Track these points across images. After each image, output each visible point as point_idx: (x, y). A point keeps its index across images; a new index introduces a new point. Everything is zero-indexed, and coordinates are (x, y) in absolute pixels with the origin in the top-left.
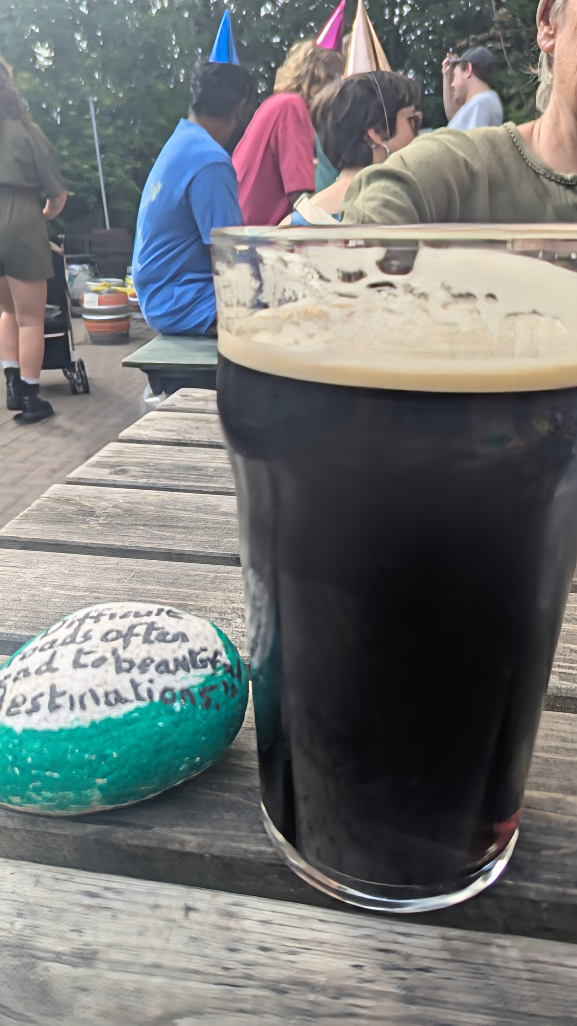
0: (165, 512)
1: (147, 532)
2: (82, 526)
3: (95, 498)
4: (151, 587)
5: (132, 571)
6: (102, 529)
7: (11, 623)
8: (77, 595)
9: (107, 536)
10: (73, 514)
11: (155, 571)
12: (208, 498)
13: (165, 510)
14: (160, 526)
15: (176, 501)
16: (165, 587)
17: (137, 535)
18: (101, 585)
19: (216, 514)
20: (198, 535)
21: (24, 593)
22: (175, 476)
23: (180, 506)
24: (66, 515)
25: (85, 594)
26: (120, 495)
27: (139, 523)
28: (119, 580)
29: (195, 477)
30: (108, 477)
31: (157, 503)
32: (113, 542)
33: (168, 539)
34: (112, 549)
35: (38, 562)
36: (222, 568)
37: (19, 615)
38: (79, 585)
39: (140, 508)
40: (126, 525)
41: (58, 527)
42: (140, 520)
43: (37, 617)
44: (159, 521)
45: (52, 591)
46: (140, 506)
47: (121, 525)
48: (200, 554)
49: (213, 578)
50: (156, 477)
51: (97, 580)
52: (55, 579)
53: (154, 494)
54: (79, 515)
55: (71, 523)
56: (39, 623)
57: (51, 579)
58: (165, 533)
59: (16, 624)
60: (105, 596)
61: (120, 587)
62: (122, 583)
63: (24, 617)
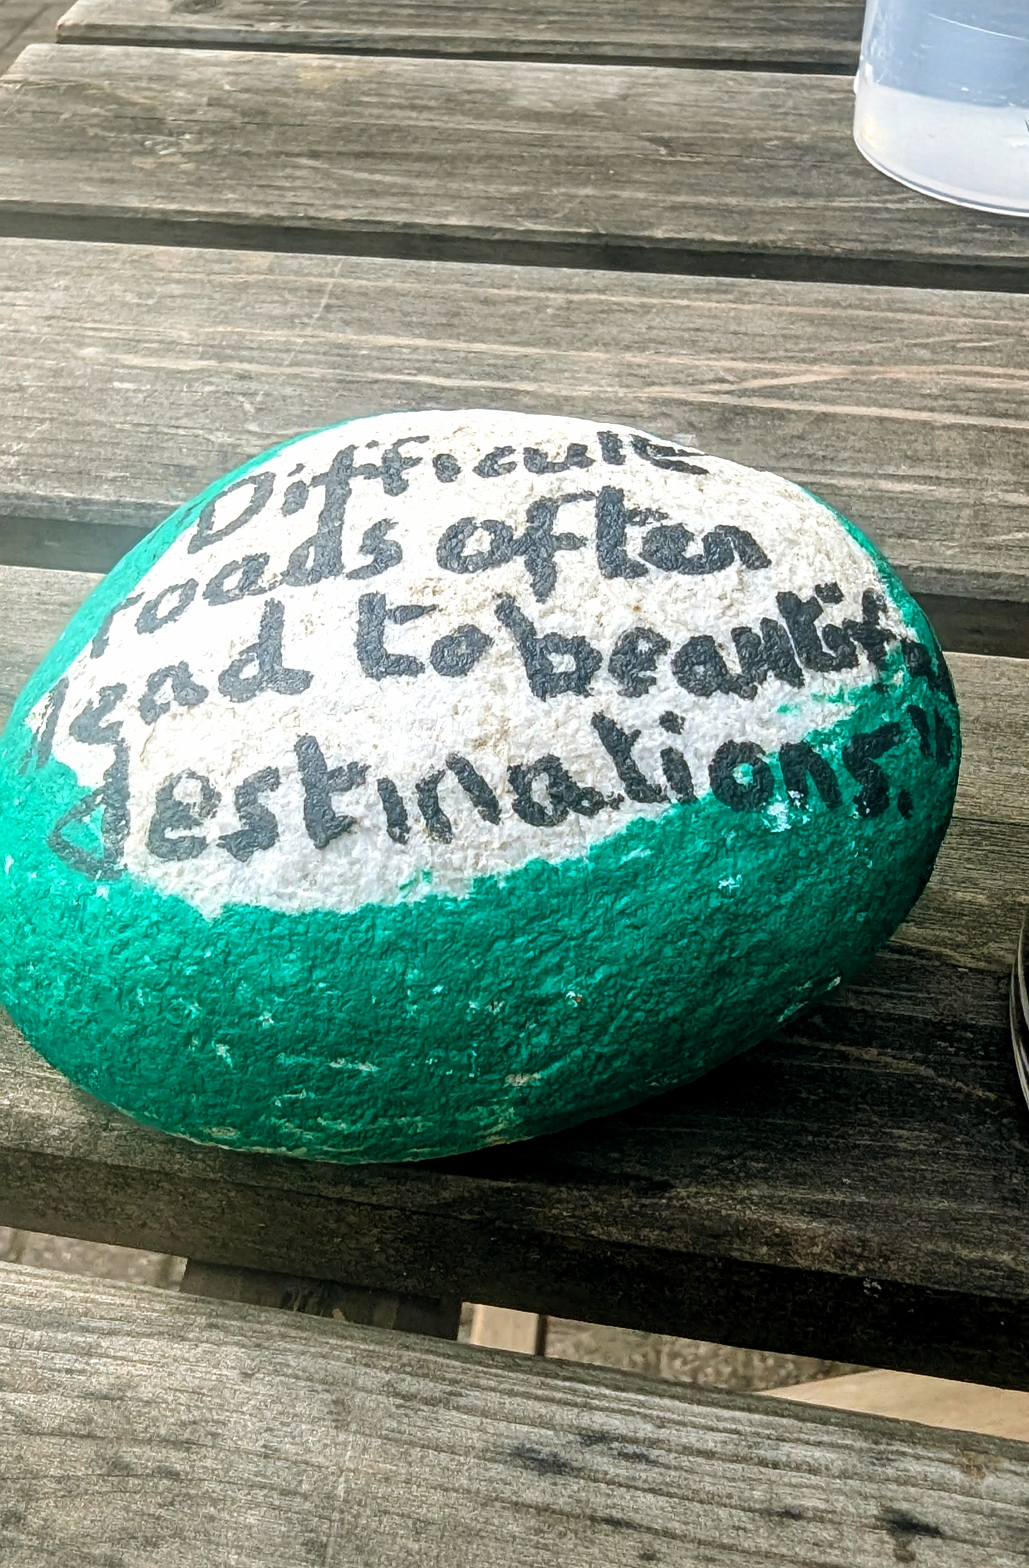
0: (361, 115)
1: (327, 175)
2: (137, 161)
3: (151, 79)
4: (390, 340)
5: (319, 290)
6: (197, 169)
7: (13, 461)
8: (183, 367)
9: (216, 189)
10: (104, 128)
11: (386, 290)
12: (470, 69)
13: (357, 109)
14: (358, 155)
15: (381, 80)
16: (430, 337)
17: (298, 183)
18: (241, 335)
19: (505, 116)
20: (474, 180)
21: (28, 367)
22: (355, 13)
23: (395, 96)
24: (83, 130)
25: (204, 363)
26: (219, 69)
27: (297, 150)
28: (290, 321)
29: (411, 11)
30: (168, 20)
31: (329, 89)
32: (238, 205)
33: (393, 195)
34: (238, 227)
35: (41, 270)
36: (578, 276)
37: (30, 435)
38: (180, 337)
39: (285, 105)
40: (260, 155)
41: (69, 165)
42: (296, 140)
43: (84, 441)
44: (350, 141)
45: (109, 359)
46: (284, 100)
47: (247, 154)
48: (497, 236)
49: (560, 308)
50: (302, 17)
51: (225, 321)
52: (106, 322)
53: (315, 63)
54: (120, 131)
55: (106, 155)
56: (92, 460)
57: (95, 321)
58: (378, 177)
59: (25, 463)
60: (263, 369)
61: (300, 341)
62: (302, 329)
63: (43, 440)
